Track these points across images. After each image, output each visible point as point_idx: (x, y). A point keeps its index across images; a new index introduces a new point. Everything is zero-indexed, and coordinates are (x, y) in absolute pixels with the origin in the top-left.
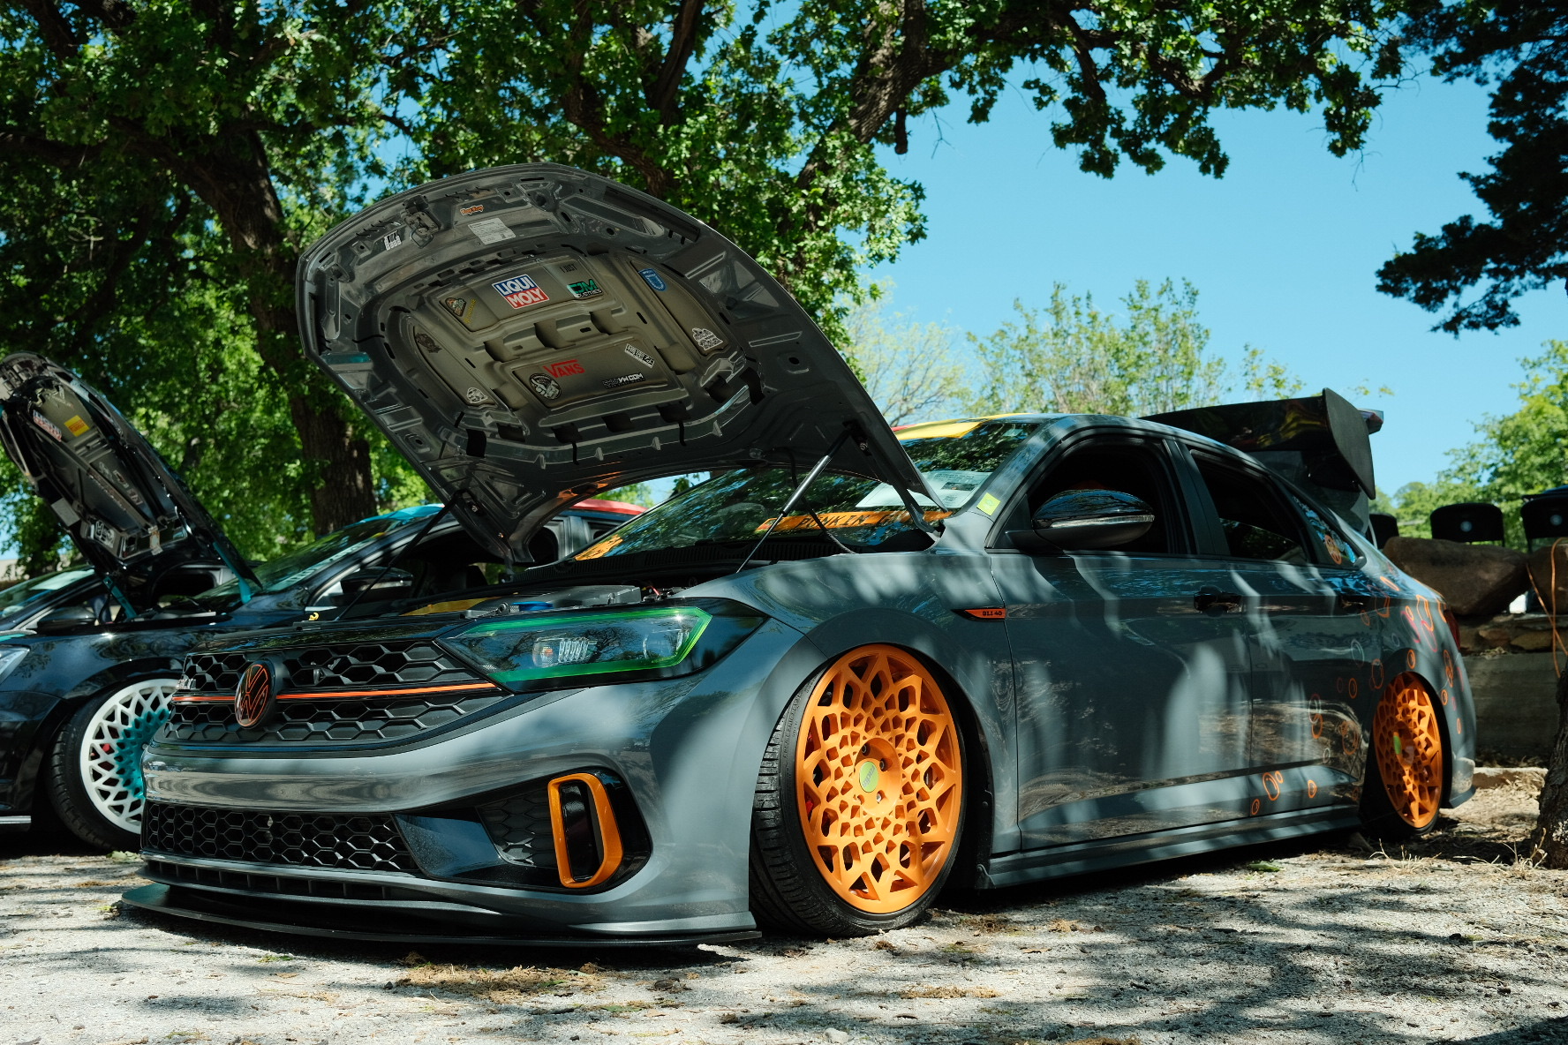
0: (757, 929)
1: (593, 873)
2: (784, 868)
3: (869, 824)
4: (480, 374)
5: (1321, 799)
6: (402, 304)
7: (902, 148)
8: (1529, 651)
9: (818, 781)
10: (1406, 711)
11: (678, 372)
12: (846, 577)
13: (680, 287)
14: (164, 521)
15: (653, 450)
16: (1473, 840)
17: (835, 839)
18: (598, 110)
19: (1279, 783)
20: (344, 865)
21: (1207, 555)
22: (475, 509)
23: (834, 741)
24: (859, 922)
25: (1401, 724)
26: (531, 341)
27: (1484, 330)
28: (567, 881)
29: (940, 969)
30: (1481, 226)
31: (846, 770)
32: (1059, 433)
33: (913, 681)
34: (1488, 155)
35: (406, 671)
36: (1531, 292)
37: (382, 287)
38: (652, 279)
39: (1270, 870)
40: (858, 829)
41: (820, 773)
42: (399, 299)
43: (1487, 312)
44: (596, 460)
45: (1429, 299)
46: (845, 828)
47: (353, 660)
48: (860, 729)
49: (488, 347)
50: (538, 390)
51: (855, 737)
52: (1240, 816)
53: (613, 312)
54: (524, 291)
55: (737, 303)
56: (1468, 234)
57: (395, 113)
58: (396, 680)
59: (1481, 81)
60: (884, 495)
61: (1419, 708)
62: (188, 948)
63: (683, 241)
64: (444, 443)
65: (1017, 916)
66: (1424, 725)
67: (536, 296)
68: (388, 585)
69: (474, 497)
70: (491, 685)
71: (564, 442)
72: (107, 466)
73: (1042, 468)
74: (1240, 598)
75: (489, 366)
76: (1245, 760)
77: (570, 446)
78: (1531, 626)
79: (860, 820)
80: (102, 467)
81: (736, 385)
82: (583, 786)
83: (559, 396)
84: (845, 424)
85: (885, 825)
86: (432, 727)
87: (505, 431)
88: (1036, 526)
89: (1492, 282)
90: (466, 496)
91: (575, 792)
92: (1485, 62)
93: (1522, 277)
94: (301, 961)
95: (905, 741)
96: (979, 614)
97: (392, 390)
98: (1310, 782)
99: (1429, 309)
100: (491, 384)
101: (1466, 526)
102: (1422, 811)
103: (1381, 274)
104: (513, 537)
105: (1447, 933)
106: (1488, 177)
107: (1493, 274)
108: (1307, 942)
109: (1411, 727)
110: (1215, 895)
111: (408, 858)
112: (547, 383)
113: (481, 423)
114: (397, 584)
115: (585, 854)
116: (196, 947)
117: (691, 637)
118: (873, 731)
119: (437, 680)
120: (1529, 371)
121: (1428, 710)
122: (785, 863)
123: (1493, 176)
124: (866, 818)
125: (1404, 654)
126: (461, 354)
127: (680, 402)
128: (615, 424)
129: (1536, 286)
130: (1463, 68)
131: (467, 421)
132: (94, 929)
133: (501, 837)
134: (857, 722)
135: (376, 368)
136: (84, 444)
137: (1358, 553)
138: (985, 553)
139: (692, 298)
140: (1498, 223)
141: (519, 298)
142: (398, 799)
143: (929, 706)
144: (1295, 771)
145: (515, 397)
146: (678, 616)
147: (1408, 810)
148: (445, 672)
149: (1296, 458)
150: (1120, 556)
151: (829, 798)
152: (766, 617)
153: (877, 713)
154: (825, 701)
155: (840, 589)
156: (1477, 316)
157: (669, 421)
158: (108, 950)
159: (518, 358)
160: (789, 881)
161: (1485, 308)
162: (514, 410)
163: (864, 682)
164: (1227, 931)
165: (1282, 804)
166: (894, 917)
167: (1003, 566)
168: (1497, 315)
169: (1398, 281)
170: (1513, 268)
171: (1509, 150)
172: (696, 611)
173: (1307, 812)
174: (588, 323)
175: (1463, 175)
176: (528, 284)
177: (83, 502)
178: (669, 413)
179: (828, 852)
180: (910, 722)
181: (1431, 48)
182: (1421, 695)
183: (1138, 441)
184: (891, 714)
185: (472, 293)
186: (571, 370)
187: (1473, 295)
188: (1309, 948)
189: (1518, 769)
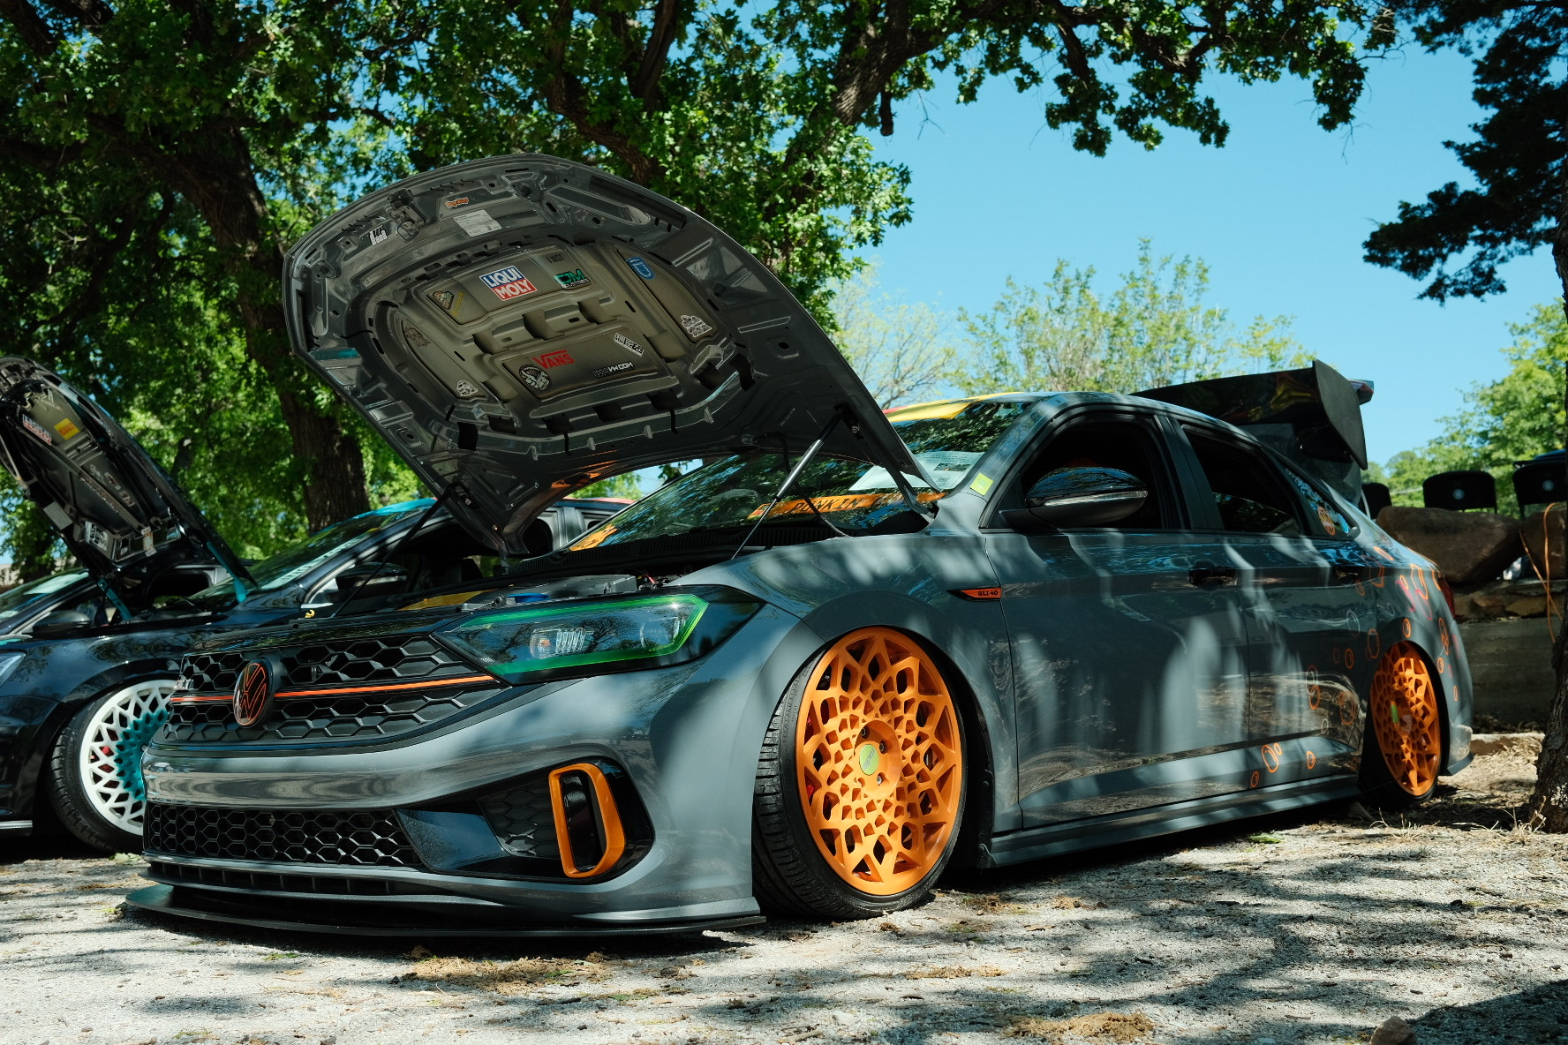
0: (761, 914)
1: (596, 864)
2: (787, 853)
3: (871, 807)
4: (469, 365)
5: (1322, 770)
6: (389, 299)
7: (887, 129)
8: (1524, 617)
9: (818, 765)
10: (1402, 681)
11: (668, 360)
12: (840, 559)
13: (667, 274)
14: (156, 522)
15: (645, 438)
16: (1472, 806)
17: (836, 822)
18: (582, 98)
19: (1277, 756)
20: (347, 861)
21: (1199, 530)
22: (468, 502)
23: (833, 724)
24: (864, 904)
25: (1397, 693)
26: (520, 332)
27: (1469, 297)
28: (571, 872)
29: (943, 948)
30: (1467, 193)
31: (846, 754)
32: (1049, 411)
33: (909, 663)
34: (1472, 123)
35: (403, 666)
36: (1518, 258)
37: (368, 282)
38: (640, 267)
39: (1271, 842)
40: (859, 811)
41: (820, 757)
42: (385, 294)
43: (1473, 279)
44: (588, 451)
45: (1415, 267)
46: (846, 811)
47: (350, 656)
48: (859, 712)
49: (477, 340)
50: (528, 381)
51: (854, 720)
52: (1240, 789)
53: (601, 301)
54: (512, 282)
55: (725, 289)
56: (1454, 201)
57: (377, 106)
58: (394, 675)
59: (1465, 51)
60: (876, 477)
61: (1416, 677)
62: (194, 947)
63: (669, 228)
64: (436, 437)
65: (1022, 894)
66: (1420, 694)
67: (523, 287)
68: (383, 580)
69: (466, 490)
70: (489, 678)
71: (556, 433)
72: (98, 469)
73: (1034, 446)
74: (1234, 572)
75: (479, 359)
76: (1243, 733)
77: (562, 437)
78: (1525, 592)
79: (861, 803)
80: (93, 469)
81: (726, 372)
82: (583, 775)
83: (550, 387)
84: (837, 408)
85: (886, 807)
86: (431, 722)
87: (496, 423)
88: (1029, 505)
89: (1479, 249)
90: (459, 490)
91: (576, 782)
92: (1466, 31)
93: (1508, 243)
94: (308, 958)
95: (904, 722)
96: (974, 593)
97: (382, 385)
98: (1308, 753)
99: (1415, 276)
100: (481, 377)
101: (1458, 494)
102: (1421, 779)
103: (1367, 245)
104: (507, 530)
105: (1448, 900)
106: (1473, 146)
107: (1480, 240)
108: (1309, 913)
109: (1408, 695)
110: (1216, 869)
111: (412, 852)
112: (536, 374)
113: (472, 416)
114: (393, 579)
115: (587, 843)
116: (201, 947)
117: (688, 624)
118: (873, 713)
119: (436, 673)
120: (1518, 338)
121: (1425, 678)
122: (788, 848)
123: (1478, 144)
124: (867, 801)
125: (1397, 625)
126: (450, 347)
127: (671, 389)
128: (606, 413)
129: (1523, 252)
130: (1445, 36)
131: (458, 414)
132: (99, 931)
133: (502, 829)
134: (855, 705)
135: (365, 364)
136: (75, 447)
137: (1351, 523)
138: (979, 533)
139: (681, 287)
140: (1484, 190)
141: (506, 290)
142: (396, 794)
143: (926, 687)
144: (1294, 743)
145: (505, 390)
146: (674, 603)
147: (1406, 779)
148: (443, 666)
149: (1287, 430)
150: (1113, 533)
151: (830, 781)
152: (762, 603)
153: (875, 696)
154: (824, 685)
155: (834, 572)
156: (1463, 283)
157: (660, 409)
158: (113, 951)
159: (507, 350)
160: (792, 865)
161: (1471, 275)
162: (505, 402)
163: (862, 665)
164: (1230, 904)
165: (1281, 776)
166: (897, 899)
167: (997, 546)
168: (1483, 282)
169: (1384, 251)
170: (1499, 234)
171: (1495, 116)
172: (692, 598)
173: (1306, 783)
174: (576, 313)
175: (1448, 144)
176: (516, 275)
177: (75, 505)
178: (660, 401)
179: (829, 836)
180: (908, 704)
181: (1413, 17)
182: (1416, 663)
183: (1128, 417)
184: (887, 697)
185: (460, 286)
186: (560, 361)
187: (1457, 263)
188: (1311, 918)
189: (1515, 735)
